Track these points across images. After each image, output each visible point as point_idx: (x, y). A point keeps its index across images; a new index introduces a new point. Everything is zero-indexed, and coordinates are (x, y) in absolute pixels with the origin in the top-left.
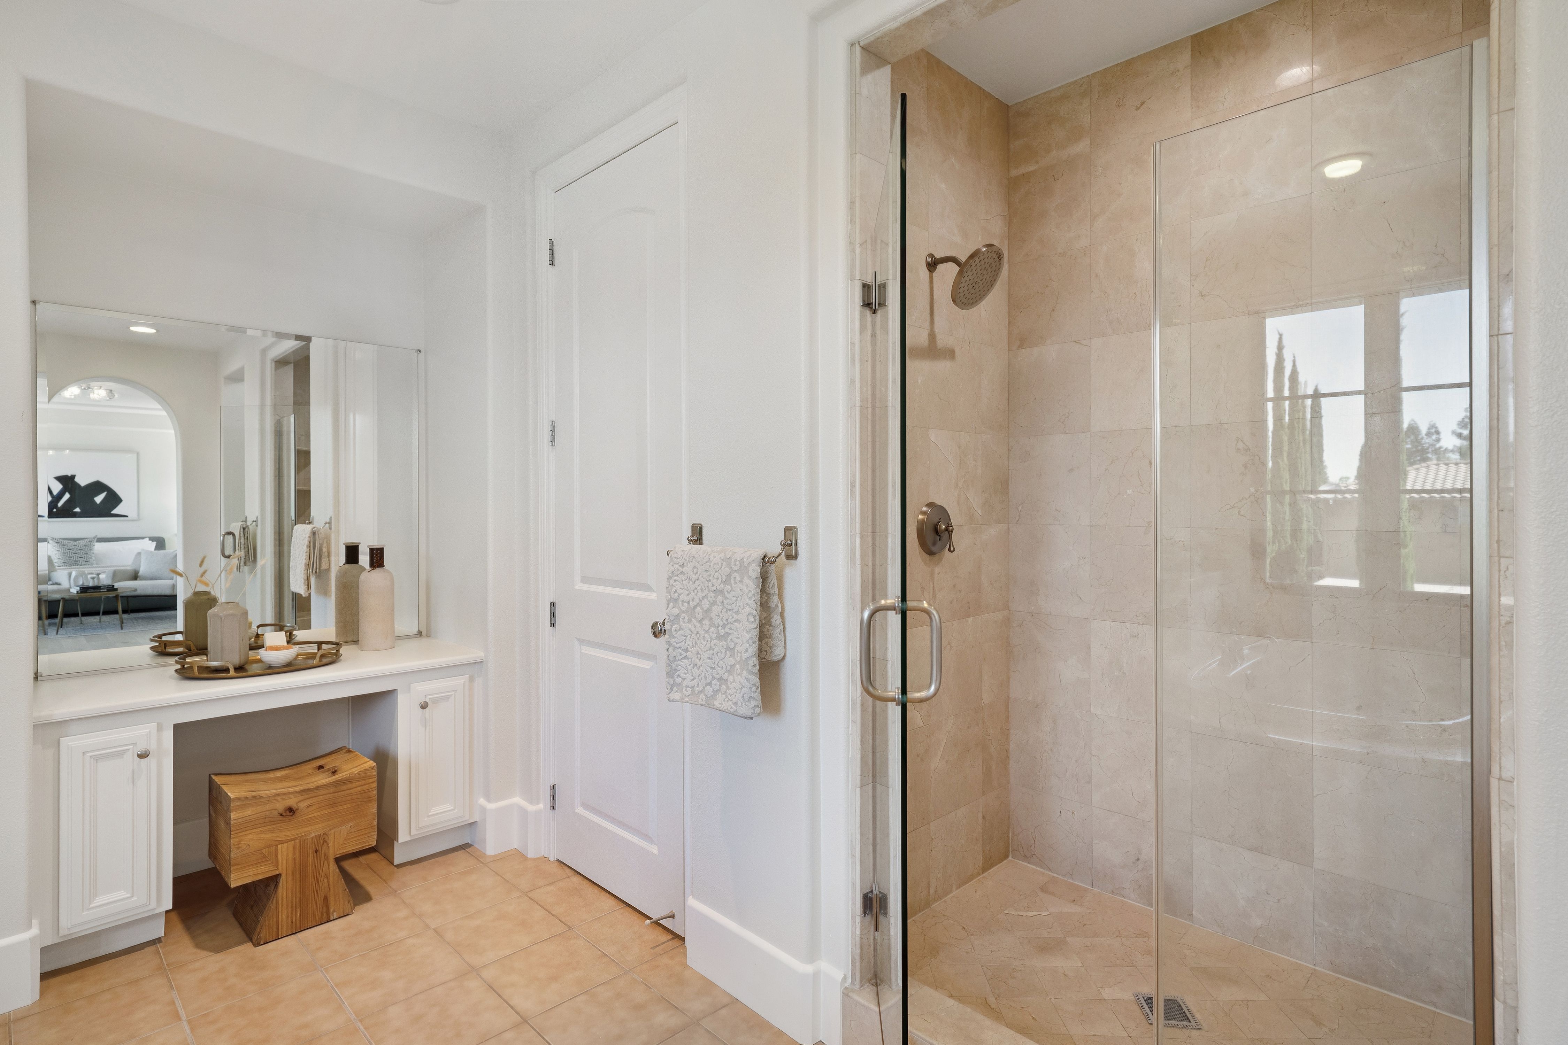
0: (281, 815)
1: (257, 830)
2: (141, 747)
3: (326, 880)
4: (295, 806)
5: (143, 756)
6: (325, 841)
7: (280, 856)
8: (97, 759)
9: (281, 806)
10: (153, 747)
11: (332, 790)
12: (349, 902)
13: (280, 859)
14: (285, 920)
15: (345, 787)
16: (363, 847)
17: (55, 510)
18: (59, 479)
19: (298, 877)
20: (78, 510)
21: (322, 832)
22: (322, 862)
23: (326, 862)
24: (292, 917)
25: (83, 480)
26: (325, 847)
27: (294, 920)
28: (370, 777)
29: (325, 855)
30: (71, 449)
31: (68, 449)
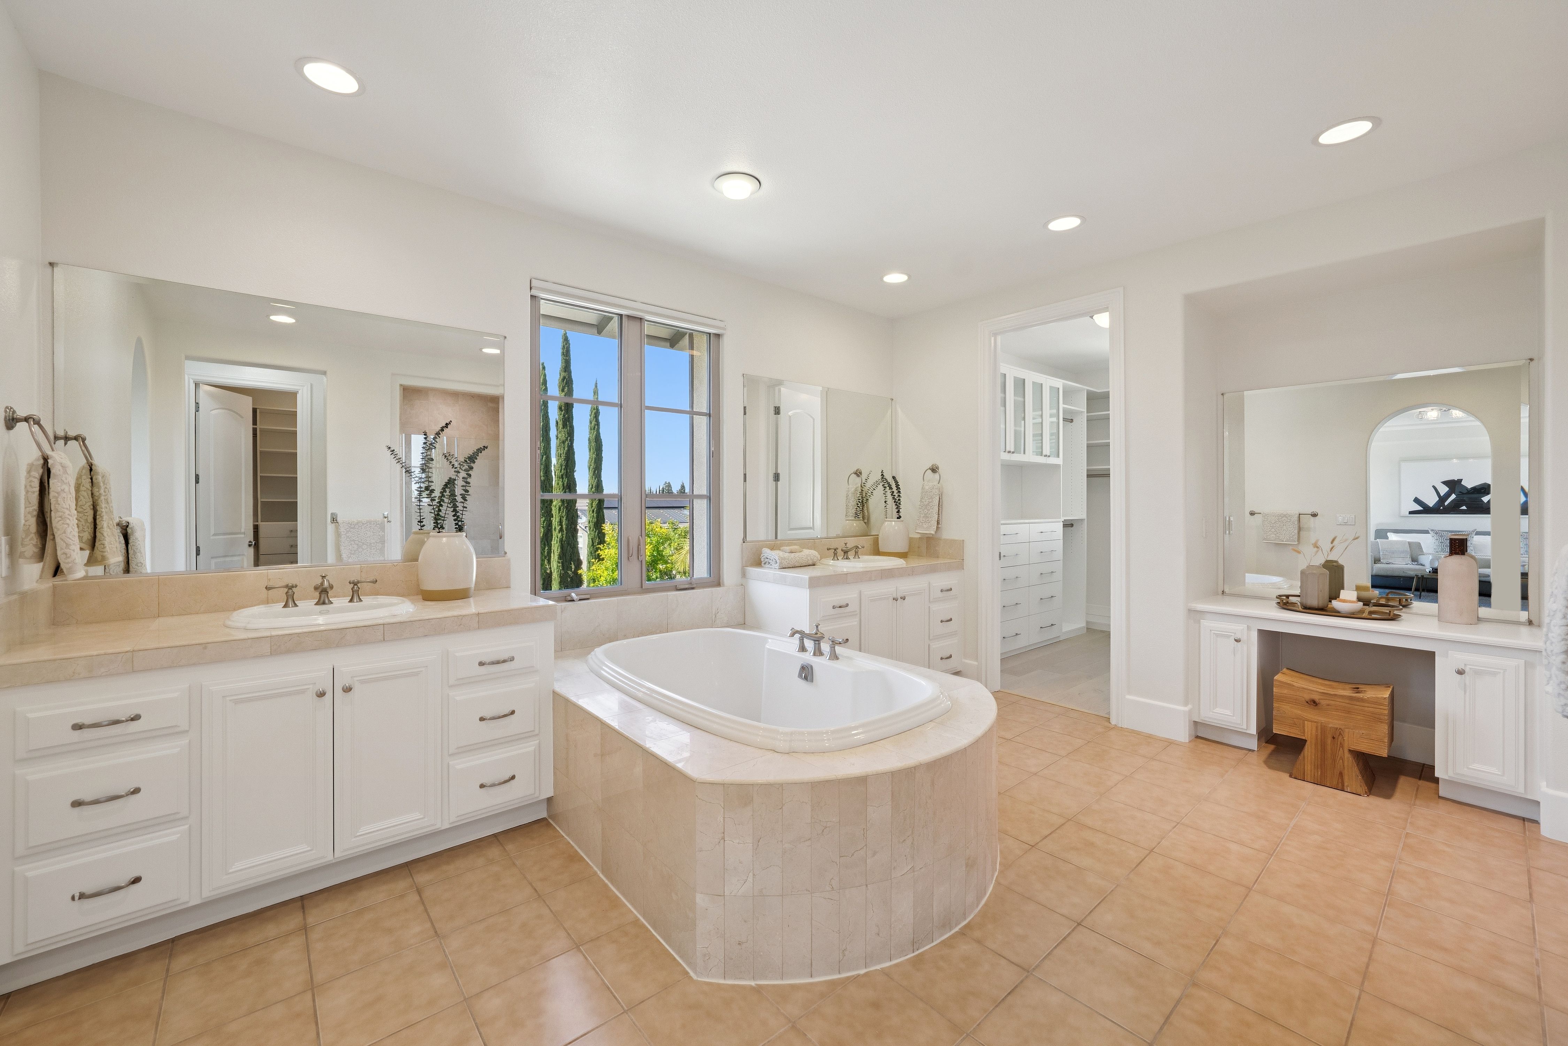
0: (1307, 702)
1: (1290, 705)
2: (1238, 636)
3: (1341, 761)
4: (1317, 701)
5: (1237, 641)
6: (1340, 734)
7: (1306, 728)
8: (1217, 635)
9: (1308, 697)
10: (1244, 638)
11: (1347, 701)
12: (1361, 786)
13: (1306, 730)
14: (1309, 772)
15: (1358, 703)
16: (1374, 753)
17: (1442, 508)
18: (1446, 483)
19: (1319, 747)
20: (1464, 508)
21: (1338, 727)
22: (1338, 749)
23: (1341, 748)
24: (1315, 773)
25: (1469, 483)
26: (1340, 738)
27: (1316, 775)
28: (1381, 704)
29: (1341, 744)
30: (1457, 458)
31: (1455, 458)
